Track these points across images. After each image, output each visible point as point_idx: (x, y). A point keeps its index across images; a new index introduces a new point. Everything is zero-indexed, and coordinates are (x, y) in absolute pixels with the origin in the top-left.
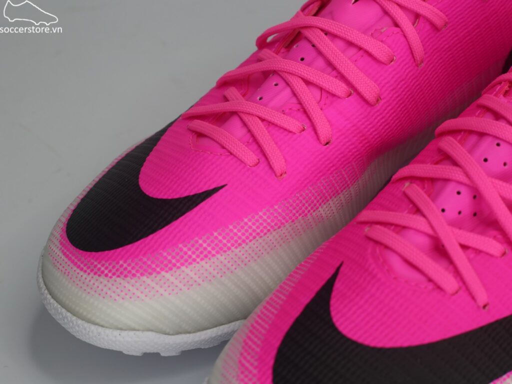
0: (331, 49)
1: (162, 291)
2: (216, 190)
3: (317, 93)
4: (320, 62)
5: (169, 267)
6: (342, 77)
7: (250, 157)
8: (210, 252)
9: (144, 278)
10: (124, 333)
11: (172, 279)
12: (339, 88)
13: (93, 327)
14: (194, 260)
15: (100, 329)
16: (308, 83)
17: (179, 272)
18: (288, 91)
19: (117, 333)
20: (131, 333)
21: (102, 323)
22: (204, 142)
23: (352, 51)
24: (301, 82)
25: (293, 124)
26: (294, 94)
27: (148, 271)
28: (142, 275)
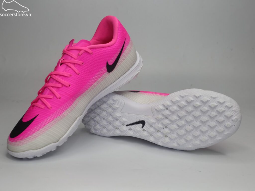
0: (57, 78)
1: (30, 140)
2: (37, 116)
3: (55, 89)
4: (55, 82)
5: (30, 135)
6: (60, 83)
7: (43, 107)
8: (38, 129)
9: (25, 139)
10: (25, 152)
11: (31, 137)
12: (60, 86)
13: (18, 153)
14: (35, 132)
15: (19, 153)
16: (53, 87)
17: (32, 135)
18: (49, 90)
19: (23, 152)
20: (26, 152)
21: (20, 151)
22: (35, 107)
23: (61, 77)
24: (51, 87)
25: (51, 97)
26: (50, 90)
27: (26, 137)
28: (25, 138)
